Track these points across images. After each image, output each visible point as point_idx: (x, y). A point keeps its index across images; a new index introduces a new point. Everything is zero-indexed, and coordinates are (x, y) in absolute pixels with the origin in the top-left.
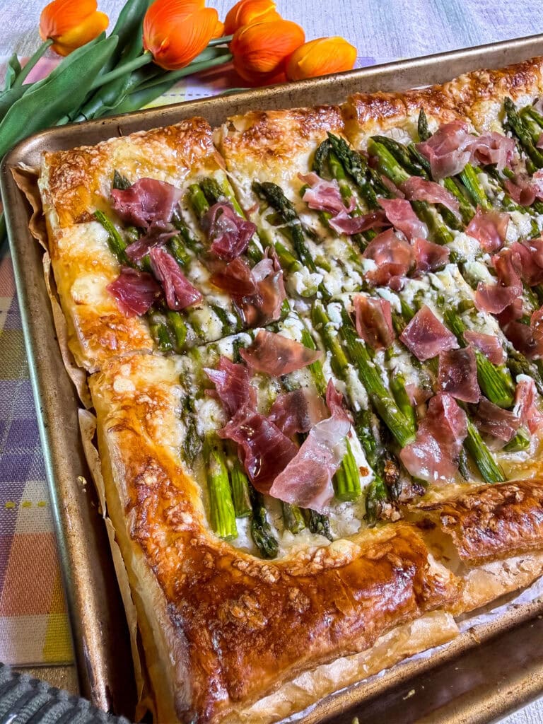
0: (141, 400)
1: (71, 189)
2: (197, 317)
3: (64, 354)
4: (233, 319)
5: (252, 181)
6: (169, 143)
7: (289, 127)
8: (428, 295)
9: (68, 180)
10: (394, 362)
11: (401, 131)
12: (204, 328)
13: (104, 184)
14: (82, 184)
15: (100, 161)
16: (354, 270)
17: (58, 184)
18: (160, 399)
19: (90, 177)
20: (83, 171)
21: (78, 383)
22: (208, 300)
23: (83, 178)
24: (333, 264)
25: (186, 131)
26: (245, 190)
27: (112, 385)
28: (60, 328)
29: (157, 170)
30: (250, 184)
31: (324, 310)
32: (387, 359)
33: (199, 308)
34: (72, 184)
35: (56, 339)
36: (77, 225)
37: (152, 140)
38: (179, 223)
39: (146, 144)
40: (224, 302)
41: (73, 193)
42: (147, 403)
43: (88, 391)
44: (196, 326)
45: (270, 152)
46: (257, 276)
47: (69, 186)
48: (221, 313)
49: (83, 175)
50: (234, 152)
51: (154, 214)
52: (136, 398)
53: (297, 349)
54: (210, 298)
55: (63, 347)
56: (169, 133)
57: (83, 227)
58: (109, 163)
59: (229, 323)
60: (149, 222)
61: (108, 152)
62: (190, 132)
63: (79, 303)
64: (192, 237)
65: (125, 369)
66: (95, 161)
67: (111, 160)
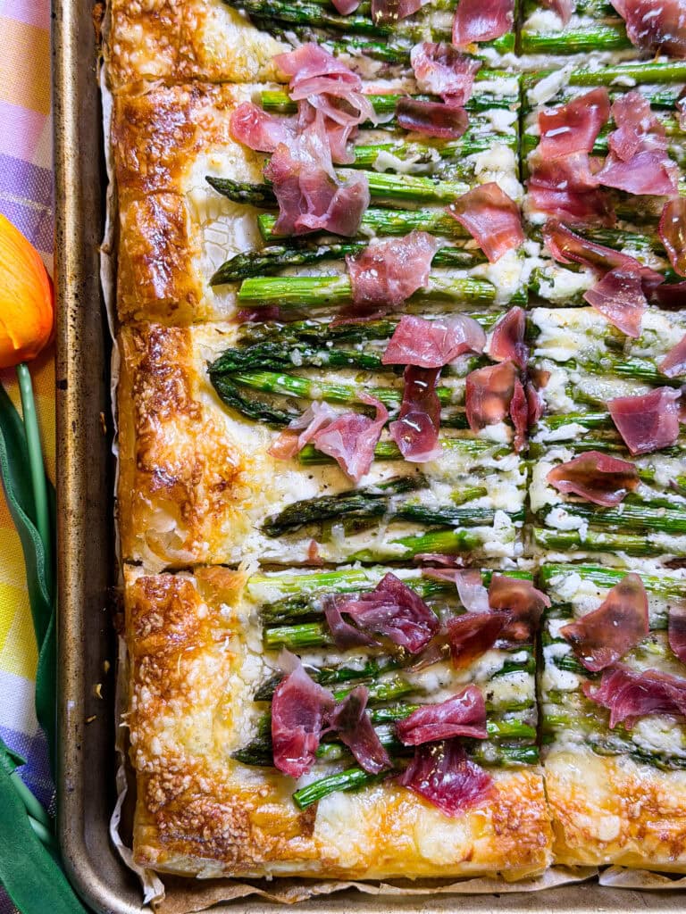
0: (637, 814)
1: (251, 832)
2: (503, 702)
3: (522, 889)
4: (522, 656)
5: (256, 533)
6: (189, 656)
7: (185, 439)
8: (576, 377)
9: (236, 833)
10: (663, 479)
11: (214, 225)
12: (523, 698)
13: (246, 781)
14: (247, 814)
15: (205, 776)
16: (495, 458)
17: (234, 850)
18: (642, 791)
19: (234, 798)
20: (223, 808)
21: (564, 879)
22: (484, 679)
23: (234, 809)
24: (475, 481)
25: (166, 618)
26: (268, 549)
27: (598, 841)
28: (486, 889)
29: (229, 688)
30: (263, 539)
31: (554, 532)
32: (651, 482)
33: (490, 696)
34: (243, 830)
35: (497, 895)
36: (315, 835)
37: (184, 685)
38: (322, 677)
39: (192, 694)
40: (491, 661)
41: (258, 831)
42: (642, 807)
43: (581, 869)
44: (514, 707)
45: (223, 486)
46: (478, 602)
47: (244, 834)
48: (509, 667)
49: (230, 810)
50: (206, 545)
51: (318, 716)
52: (631, 819)
53: (610, 596)
54: (480, 675)
55: (514, 889)
56: (169, 651)
57: (319, 827)
58: (215, 765)
59: (526, 663)
60: (325, 725)
61: (193, 762)
62: (171, 614)
63: (469, 858)
64: (358, 666)
65: (582, 820)
66: (205, 784)
67: (209, 759)
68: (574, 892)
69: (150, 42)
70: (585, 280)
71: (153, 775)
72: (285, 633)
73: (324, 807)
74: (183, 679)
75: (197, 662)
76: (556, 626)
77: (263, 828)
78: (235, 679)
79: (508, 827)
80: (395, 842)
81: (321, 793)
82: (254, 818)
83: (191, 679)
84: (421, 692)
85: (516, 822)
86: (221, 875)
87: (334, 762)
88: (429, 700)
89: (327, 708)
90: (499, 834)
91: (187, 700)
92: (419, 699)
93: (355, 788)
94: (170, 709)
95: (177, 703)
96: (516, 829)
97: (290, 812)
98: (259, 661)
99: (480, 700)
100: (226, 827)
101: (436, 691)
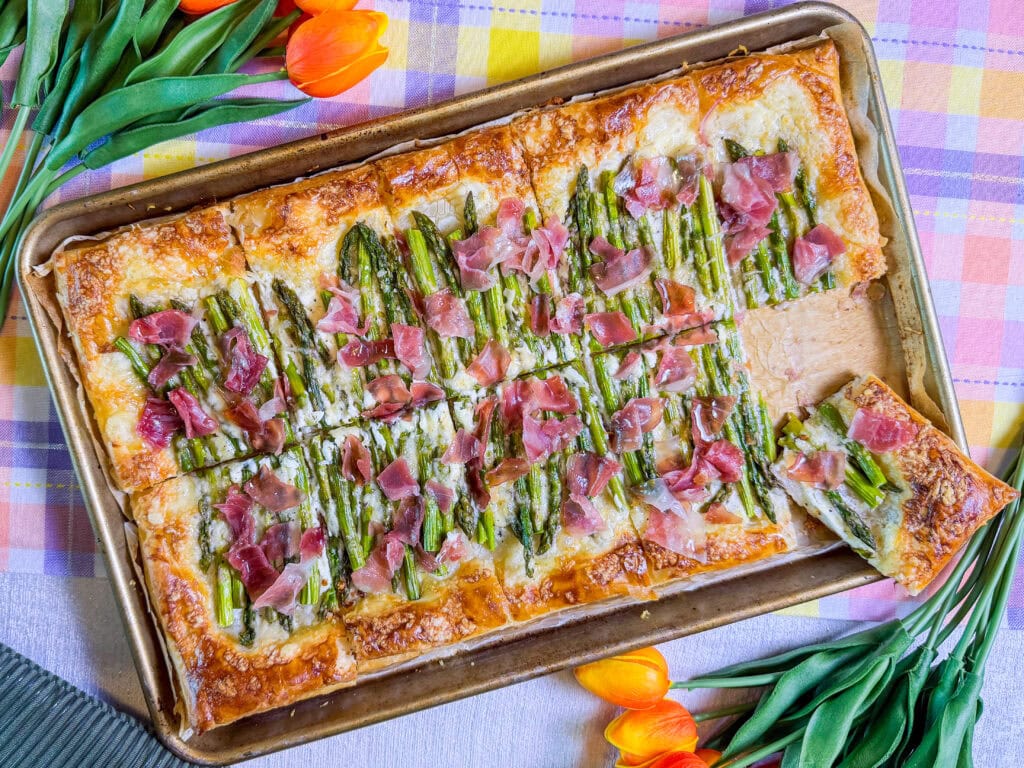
0: (168, 532)
1: (90, 317)
2: (214, 444)
3: (108, 480)
4: (243, 447)
5: (272, 277)
6: (183, 255)
7: (313, 219)
8: (413, 436)
9: (87, 309)
10: (367, 499)
11: (448, 204)
12: (220, 454)
13: (120, 308)
14: (100, 312)
15: (115, 281)
16: (355, 403)
17: (77, 310)
18: (183, 530)
19: (107, 302)
20: (99, 297)
21: (121, 503)
22: (223, 429)
23: (101, 304)
24: (337, 395)
25: (201, 235)
26: (265, 287)
27: (147, 515)
28: (101, 460)
29: (172, 283)
30: (270, 281)
31: (319, 447)
32: (364, 493)
33: (215, 435)
34: (90, 312)
35: (100, 467)
36: (101, 355)
37: (164, 255)
38: (197, 336)
39: (159, 261)
40: (236, 431)
41: (92, 321)
42: (173, 534)
43: (129, 510)
44: (213, 450)
45: (292, 249)
46: (265, 414)
47: (88, 313)
48: (235, 442)
49: (99, 301)
50: (254, 248)
51: (171, 339)
52: (165, 529)
53: (291, 487)
54: (225, 427)
55: (106, 476)
56: (182, 241)
57: (107, 357)
58: (123, 285)
59: (240, 451)
60: (168, 345)
61: (121, 272)
62: (204, 237)
63: (114, 445)
64: (210, 356)
65: (156, 502)
66: (109, 283)
67: (125, 281)
68: (114, 509)
69: (544, 136)
70: (470, 426)
71: (107, 251)
72: (215, 307)
73: (118, 356)
74: (167, 254)
75: (180, 259)
76: (266, 462)
77: (95, 323)
78: (179, 285)
79: (139, 463)
80: (111, 402)
81: (126, 353)
82: (99, 317)
83: (169, 258)
84: (206, 396)
85: (143, 466)
86: (62, 307)
87: (149, 356)
88: (202, 402)
89: (179, 343)
90: (134, 459)
91: (155, 260)
92: (201, 396)
93: (137, 372)
94: (147, 251)
95: (152, 253)
96: (139, 468)
97: (111, 338)
98: (195, 297)
99: (210, 430)
100: (89, 301)
101: (208, 404)
